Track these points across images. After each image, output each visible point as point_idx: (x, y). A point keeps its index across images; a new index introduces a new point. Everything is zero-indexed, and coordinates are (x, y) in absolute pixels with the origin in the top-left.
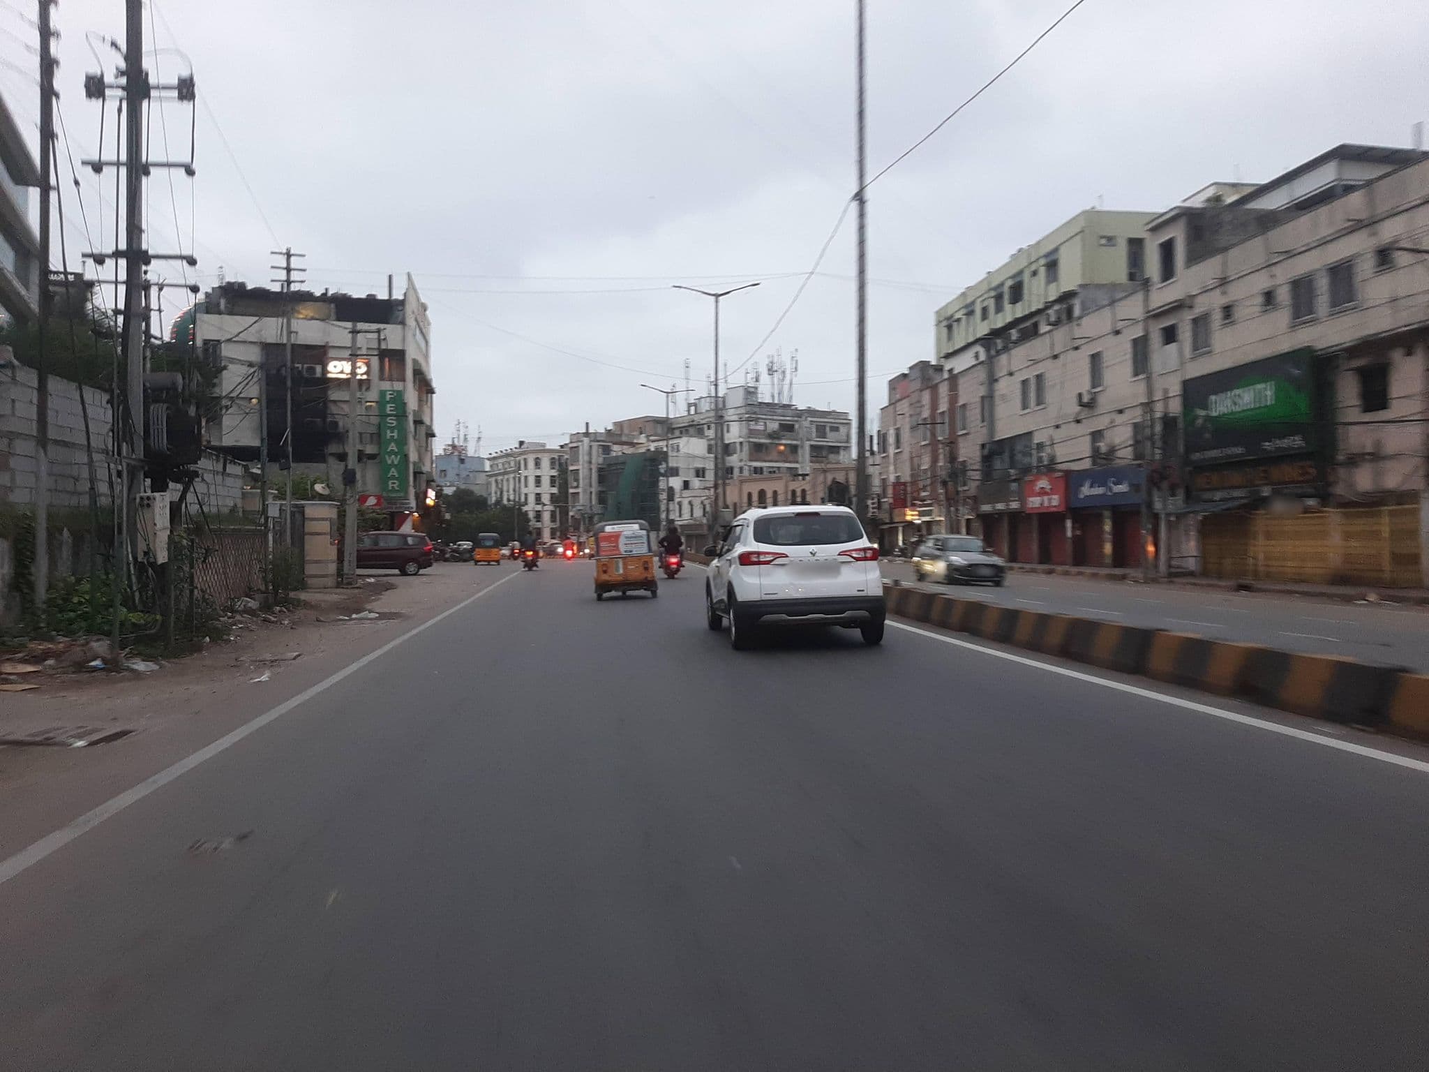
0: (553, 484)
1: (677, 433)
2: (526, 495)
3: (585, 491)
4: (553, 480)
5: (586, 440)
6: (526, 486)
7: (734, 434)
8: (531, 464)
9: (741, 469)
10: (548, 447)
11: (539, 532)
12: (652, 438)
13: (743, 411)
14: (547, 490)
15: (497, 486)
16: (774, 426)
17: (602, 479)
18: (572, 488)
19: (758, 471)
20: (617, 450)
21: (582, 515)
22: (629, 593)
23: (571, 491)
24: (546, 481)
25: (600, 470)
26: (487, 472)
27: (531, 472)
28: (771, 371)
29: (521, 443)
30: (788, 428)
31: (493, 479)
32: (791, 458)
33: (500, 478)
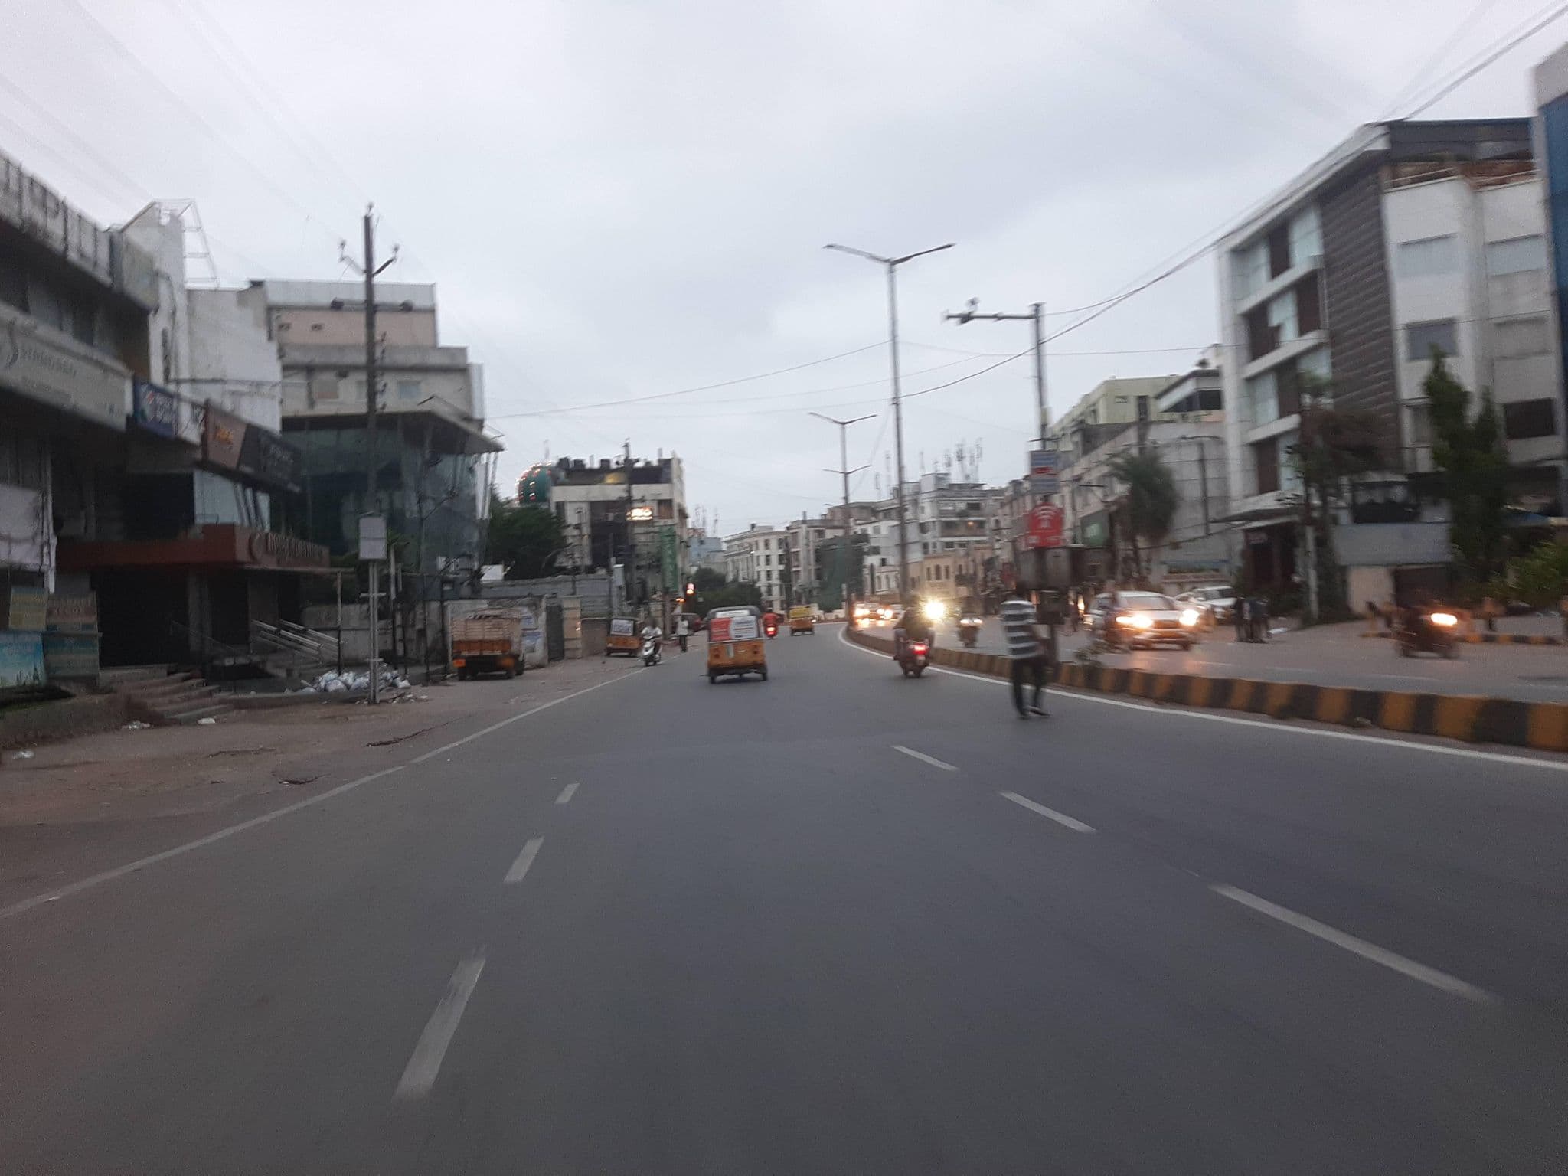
0: (781, 562)
1: (881, 515)
2: (758, 572)
3: (805, 569)
4: (781, 559)
5: (804, 526)
6: (758, 565)
7: (928, 514)
8: (761, 545)
9: (935, 546)
10: (776, 529)
11: (771, 604)
12: (858, 522)
13: (933, 495)
14: (776, 567)
15: (734, 566)
16: (962, 506)
17: (818, 559)
18: (795, 567)
19: (950, 545)
20: (829, 534)
21: (803, 589)
22: (746, 675)
23: (794, 569)
24: (774, 560)
25: (816, 551)
26: (723, 551)
27: (761, 552)
28: (960, 458)
29: (753, 526)
30: (975, 507)
31: (729, 560)
32: (978, 533)
33: (735, 558)
